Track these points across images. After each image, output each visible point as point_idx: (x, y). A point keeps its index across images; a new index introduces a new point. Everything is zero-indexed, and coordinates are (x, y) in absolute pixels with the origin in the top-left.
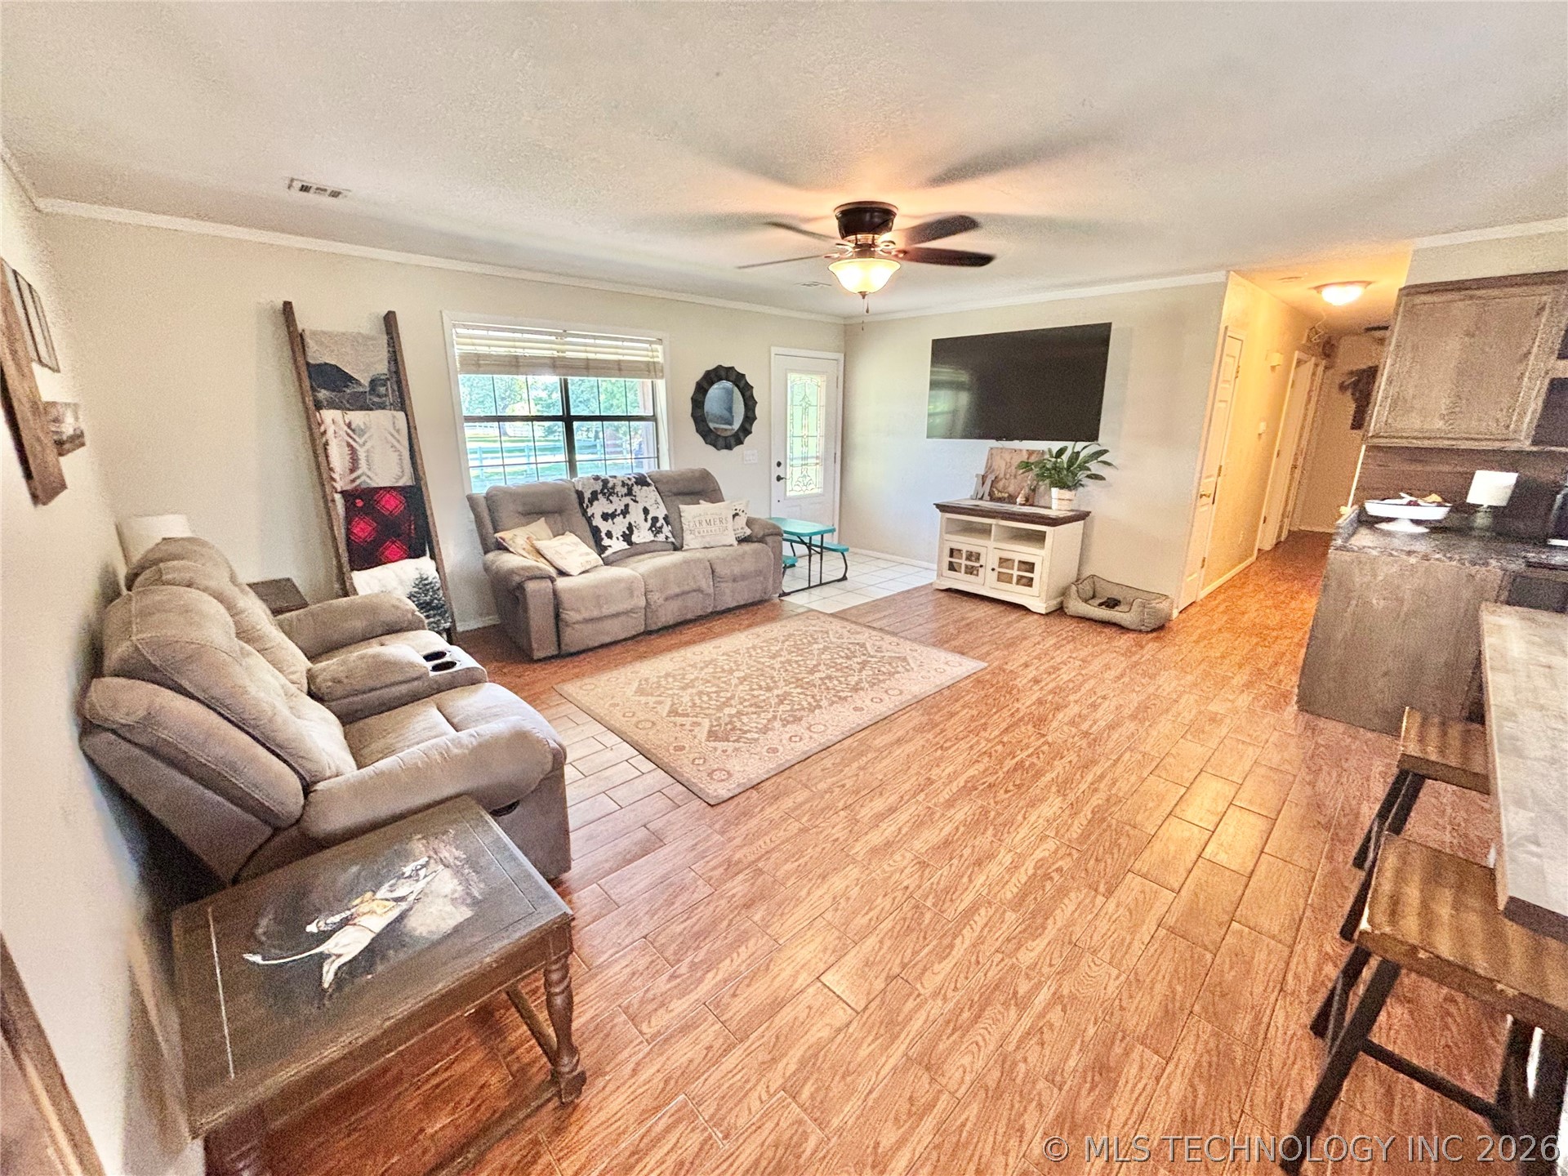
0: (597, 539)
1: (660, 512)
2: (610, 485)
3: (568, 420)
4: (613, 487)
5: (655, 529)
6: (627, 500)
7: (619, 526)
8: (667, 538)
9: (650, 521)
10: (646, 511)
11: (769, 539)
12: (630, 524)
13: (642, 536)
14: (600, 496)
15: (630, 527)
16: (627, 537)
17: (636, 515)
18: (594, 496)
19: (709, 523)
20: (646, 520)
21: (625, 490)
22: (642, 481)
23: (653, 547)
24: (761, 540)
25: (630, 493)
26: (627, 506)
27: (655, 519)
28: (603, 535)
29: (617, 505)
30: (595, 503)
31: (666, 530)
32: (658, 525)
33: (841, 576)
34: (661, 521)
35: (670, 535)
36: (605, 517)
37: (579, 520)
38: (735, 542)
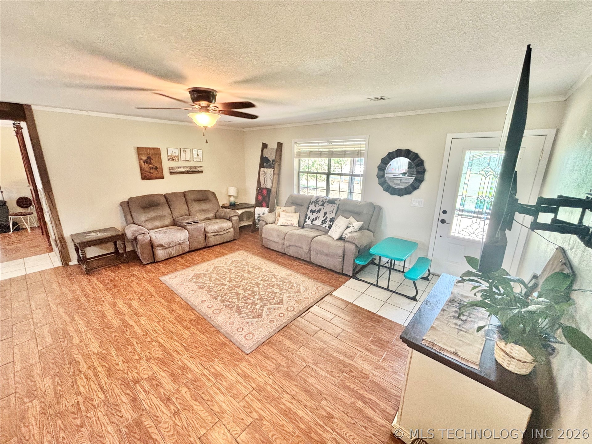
1: (330, 216)
3: (328, 175)
4: (319, 201)
5: (324, 221)
6: (321, 207)
7: (313, 216)
8: (326, 226)
9: (325, 218)
10: (325, 213)
11: (346, 243)
12: (317, 216)
13: (319, 222)
14: (313, 203)
15: (316, 218)
16: (313, 221)
17: (321, 214)
20: (324, 217)
21: (321, 203)
22: (331, 201)
23: (319, 228)
25: (323, 205)
26: (320, 209)
27: (327, 218)
28: (307, 217)
29: (317, 208)
31: (327, 223)
32: (326, 220)
33: (412, 296)
34: (328, 220)
35: (328, 226)
36: (311, 211)
37: (304, 209)
38: (336, 238)
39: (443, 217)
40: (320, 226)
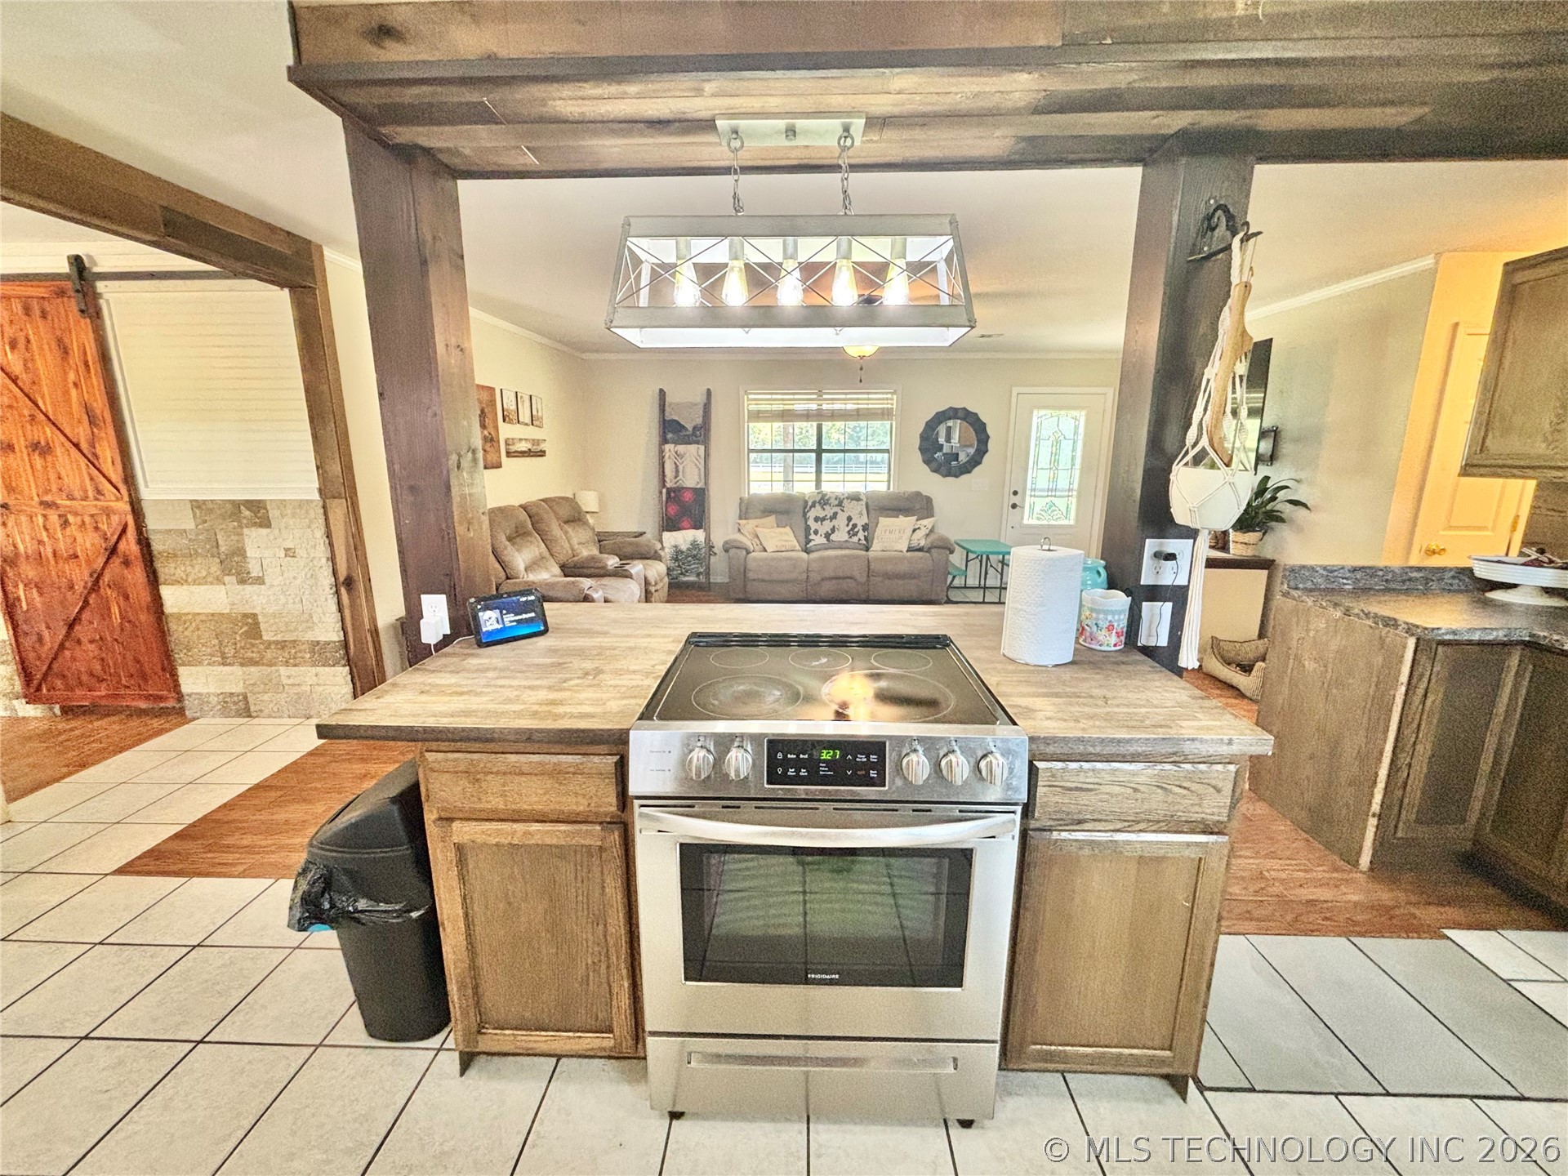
0: (806, 534)
1: (861, 521)
3: (819, 452)
4: (828, 500)
5: (852, 532)
6: (837, 509)
7: (827, 526)
8: (860, 540)
9: (850, 526)
10: (849, 519)
11: (933, 550)
12: (833, 526)
13: (841, 536)
14: (817, 505)
15: (833, 529)
16: (827, 536)
17: (841, 521)
19: (891, 532)
20: (848, 525)
21: (837, 502)
22: (855, 498)
23: (848, 545)
24: (929, 550)
25: (840, 504)
26: (835, 513)
27: (855, 526)
28: (812, 532)
29: (828, 511)
30: (813, 510)
31: (861, 534)
32: (856, 530)
34: (859, 527)
35: (863, 538)
36: (817, 519)
37: (798, 518)
38: (905, 549)
39: (1015, 500)
40: (847, 541)
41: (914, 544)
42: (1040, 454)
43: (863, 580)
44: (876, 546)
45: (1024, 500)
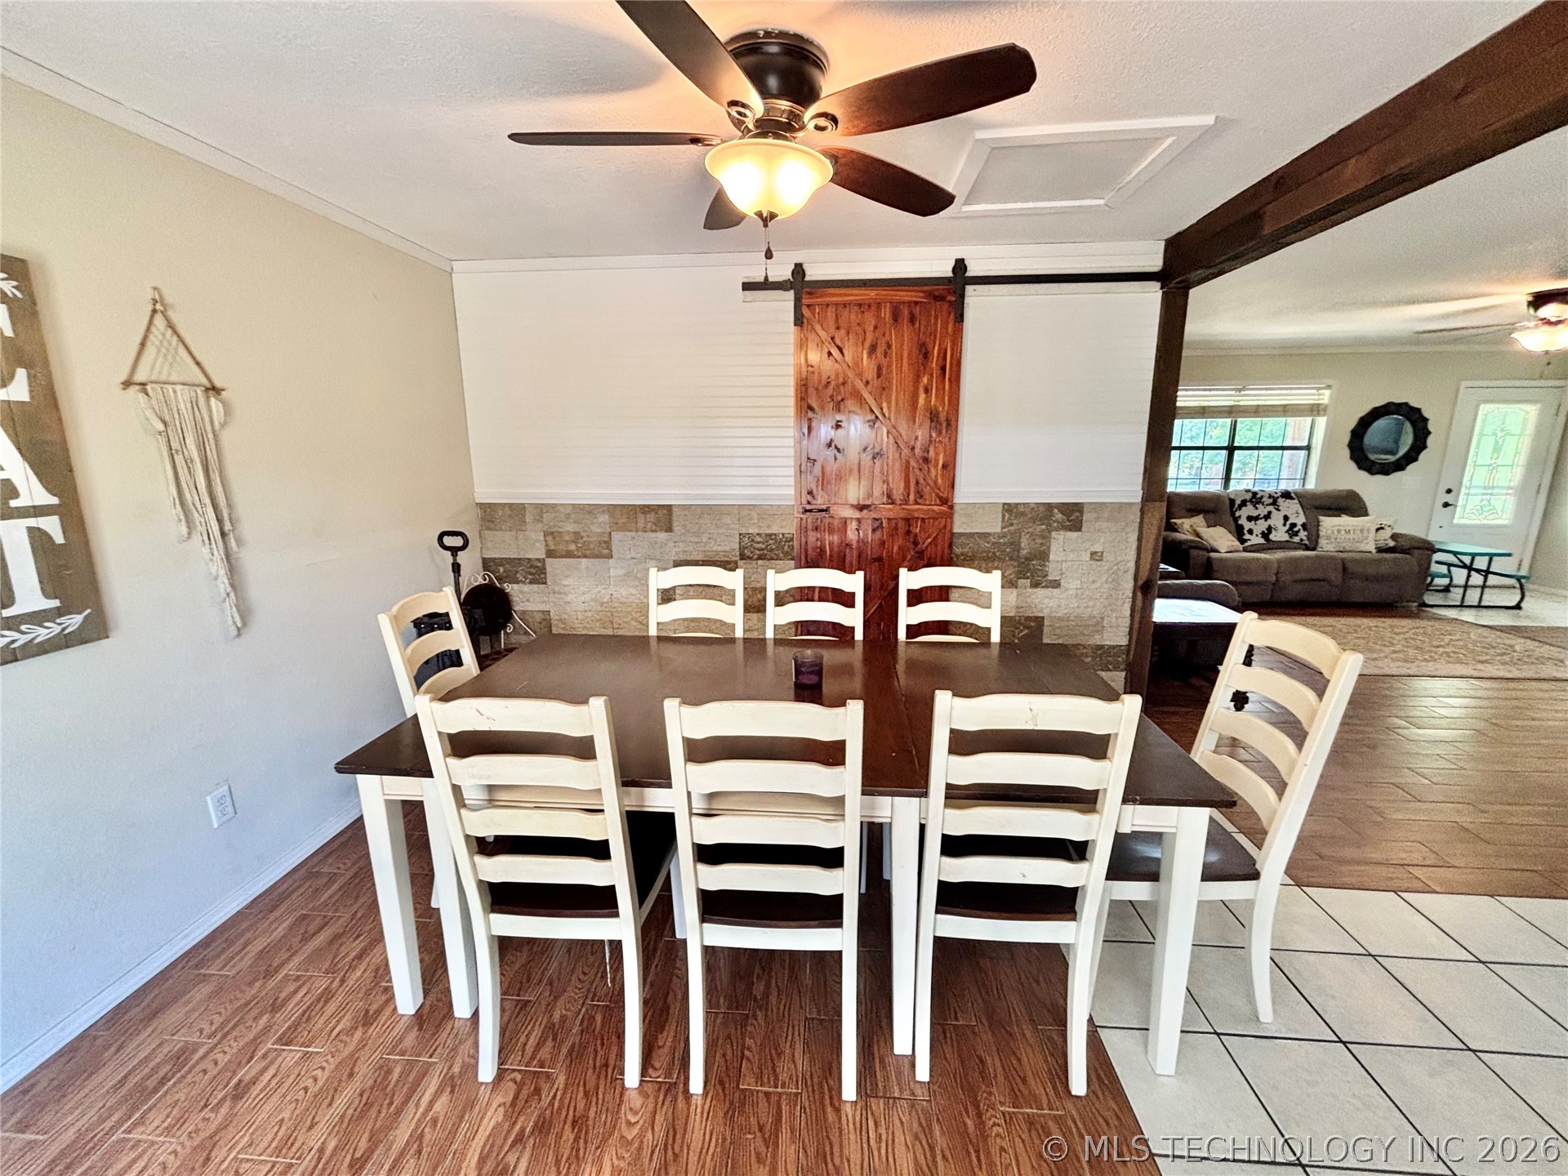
0: (1239, 533)
1: (1300, 520)
2: (1258, 496)
3: (1231, 449)
4: (1262, 497)
5: (1292, 530)
6: (1271, 508)
7: (1262, 526)
8: (1302, 540)
9: (1288, 526)
10: (1286, 518)
11: (1415, 552)
12: (1270, 526)
13: (1280, 535)
14: (1248, 504)
15: (1270, 529)
16: (1265, 535)
17: (1276, 520)
18: (1244, 503)
19: (1348, 532)
20: (1285, 525)
21: (1271, 501)
22: (1287, 495)
23: (1287, 545)
24: (1406, 551)
25: (1274, 503)
26: (1270, 513)
27: (1293, 525)
28: (1245, 531)
29: (1262, 510)
30: (1244, 508)
31: (1303, 534)
32: (1295, 529)
33: (1513, 604)
34: (1299, 527)
35: (1305, 538)
36: (1250, 519)
37: (1228, 518)
38: (1374, 551)
39: (1449, 498)
40: (1287, 541)
41: (1382, 543)
42: (1480, 453)
43: (1339, 582)
44: (1326, 546)
45: (1457, 500)
